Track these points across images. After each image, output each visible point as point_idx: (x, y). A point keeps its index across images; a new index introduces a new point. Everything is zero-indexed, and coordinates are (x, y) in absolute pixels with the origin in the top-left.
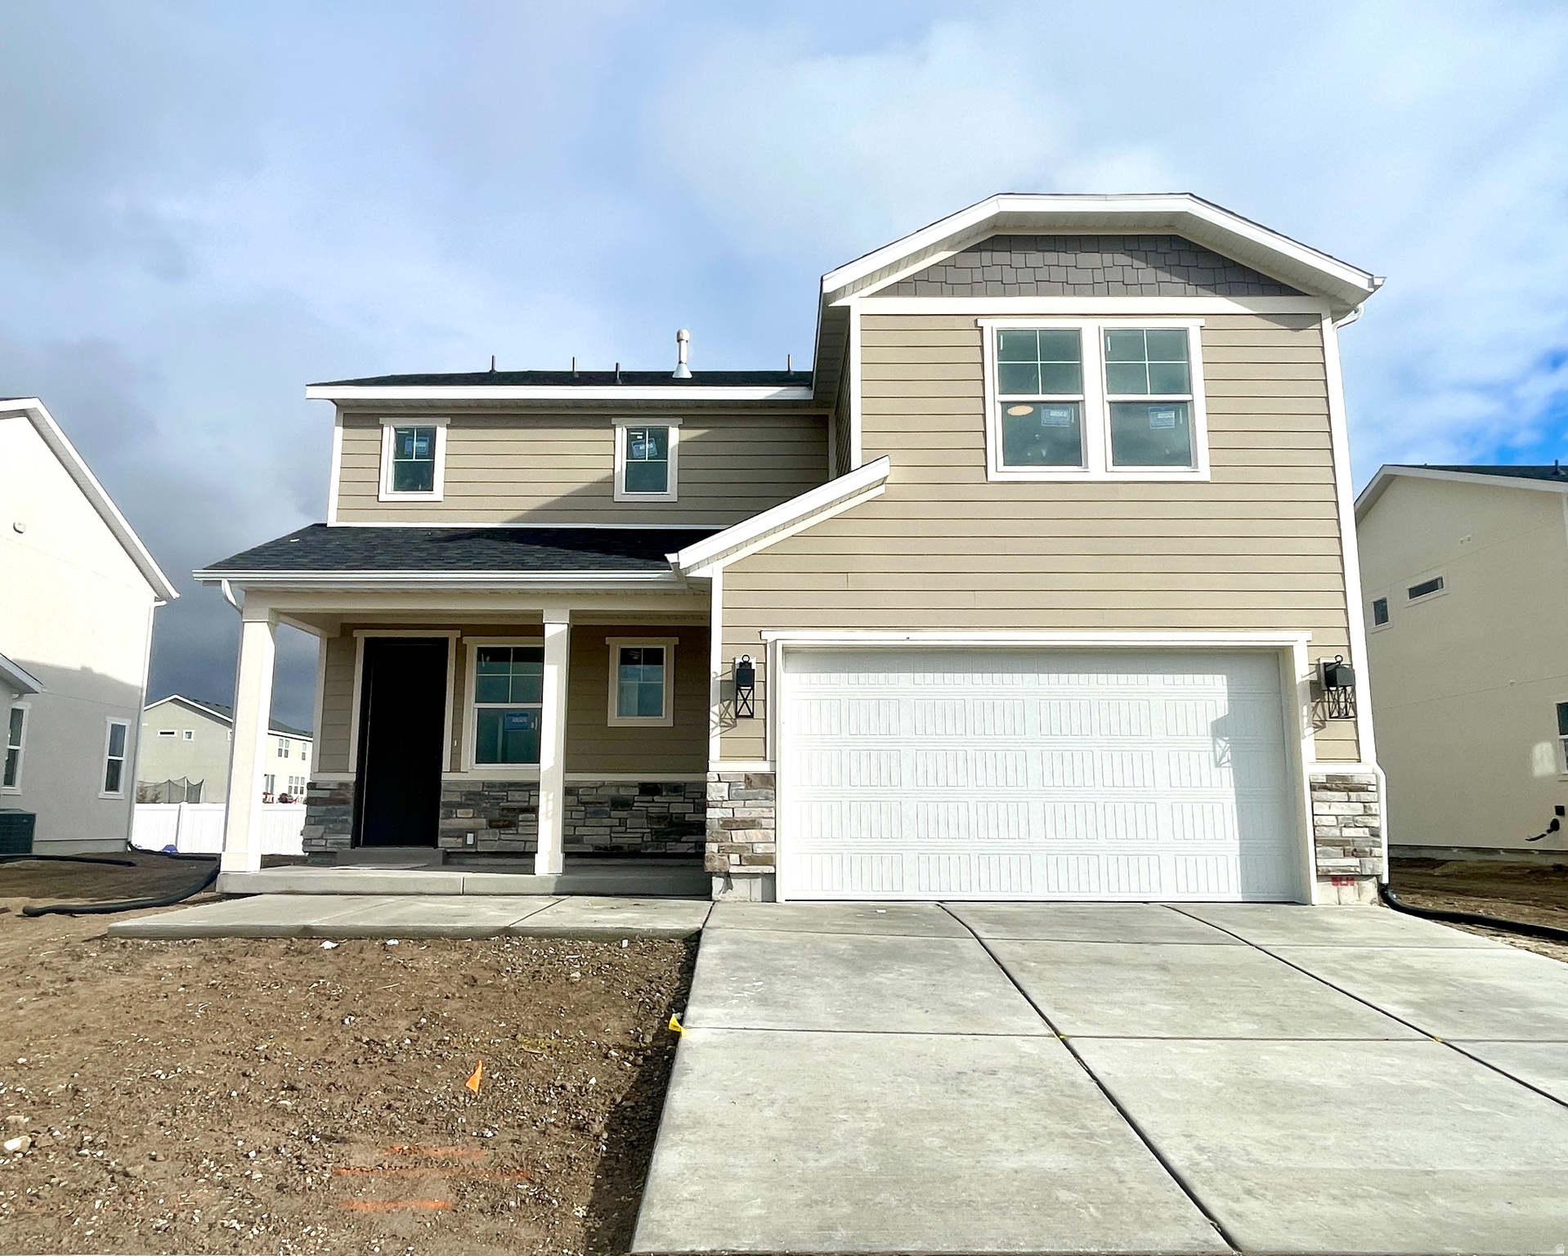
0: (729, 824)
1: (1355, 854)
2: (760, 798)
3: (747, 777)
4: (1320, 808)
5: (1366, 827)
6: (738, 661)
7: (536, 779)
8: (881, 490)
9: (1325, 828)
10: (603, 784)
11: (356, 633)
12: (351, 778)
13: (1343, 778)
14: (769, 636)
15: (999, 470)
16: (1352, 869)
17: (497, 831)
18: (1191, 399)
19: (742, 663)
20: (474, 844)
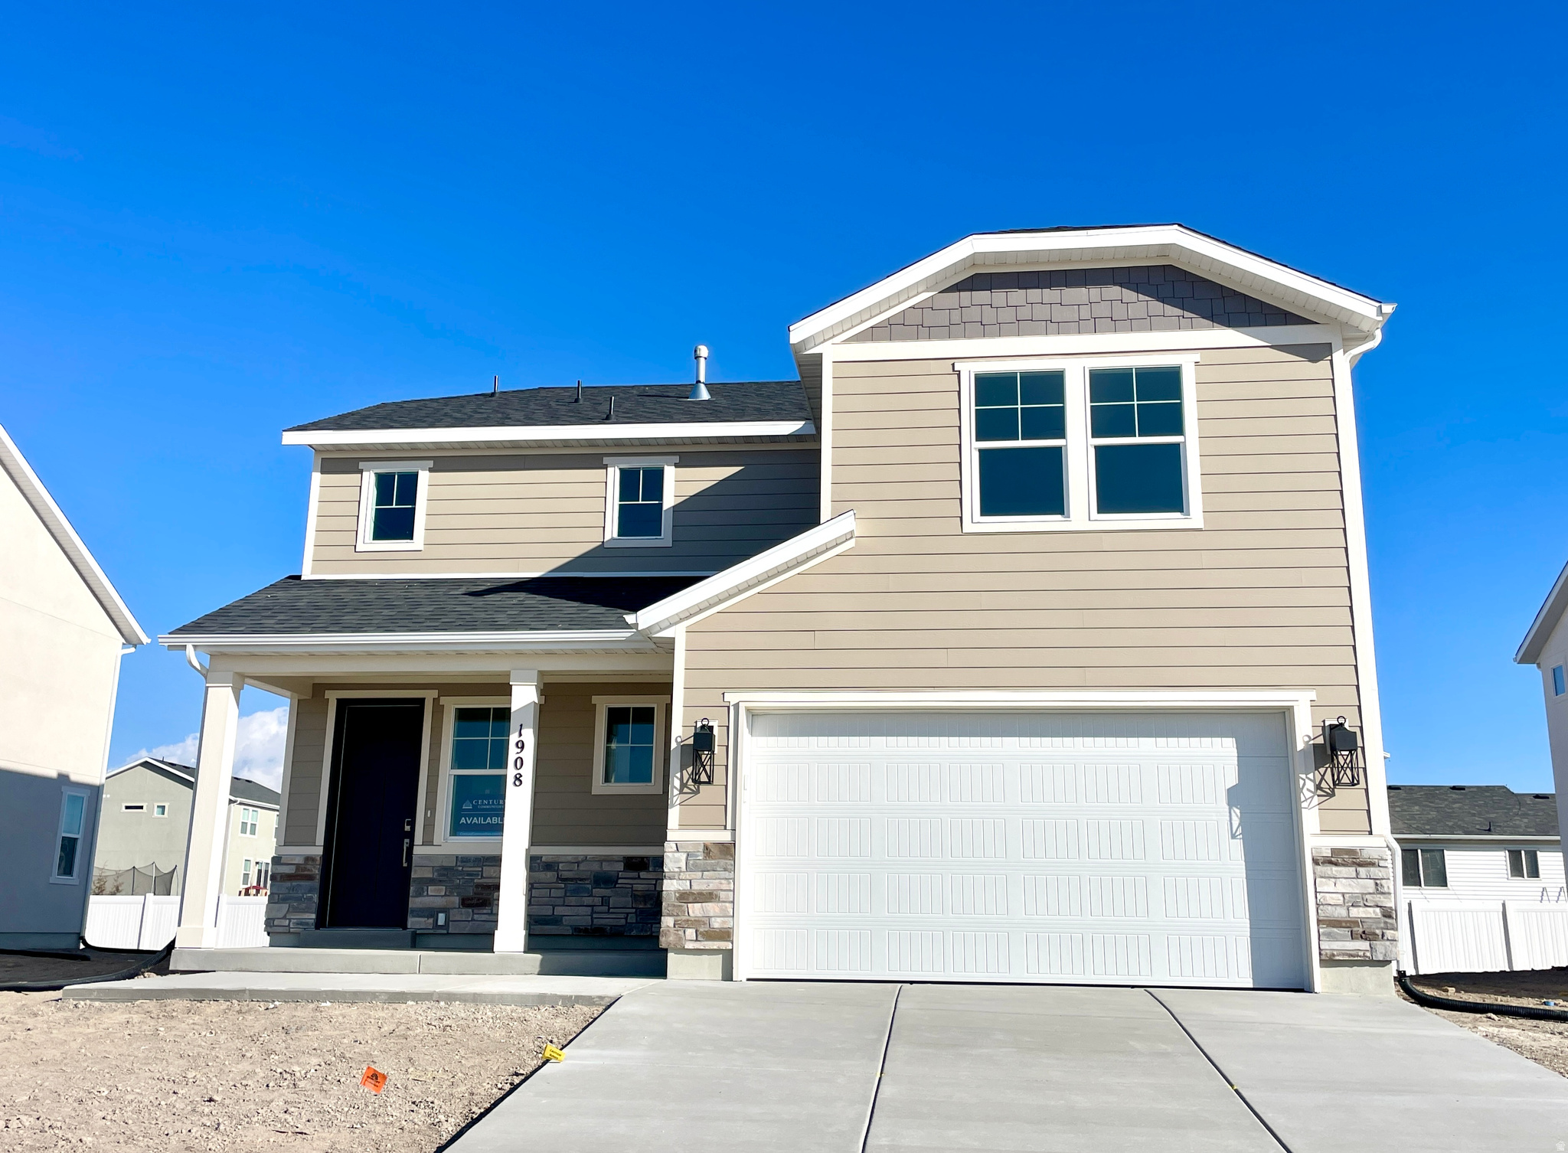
0: (685, 897)
1: (1365, 936)
2: (718, 869)
3: (706, 847)
4: (1326, 886)
5: (1378, 906)
6: (699, 725)
8: (851, 543)
9: (1330, 907)
10: (585, 858)
11: (328, 694)
12: (318, 851)
13: (1351, 852)
14: (732, 698)
15: (975, 521)
16: (1361, 953)
17: (470, 910)
18: (1183, 441)
19: (703, 726)
20: (446, 926)
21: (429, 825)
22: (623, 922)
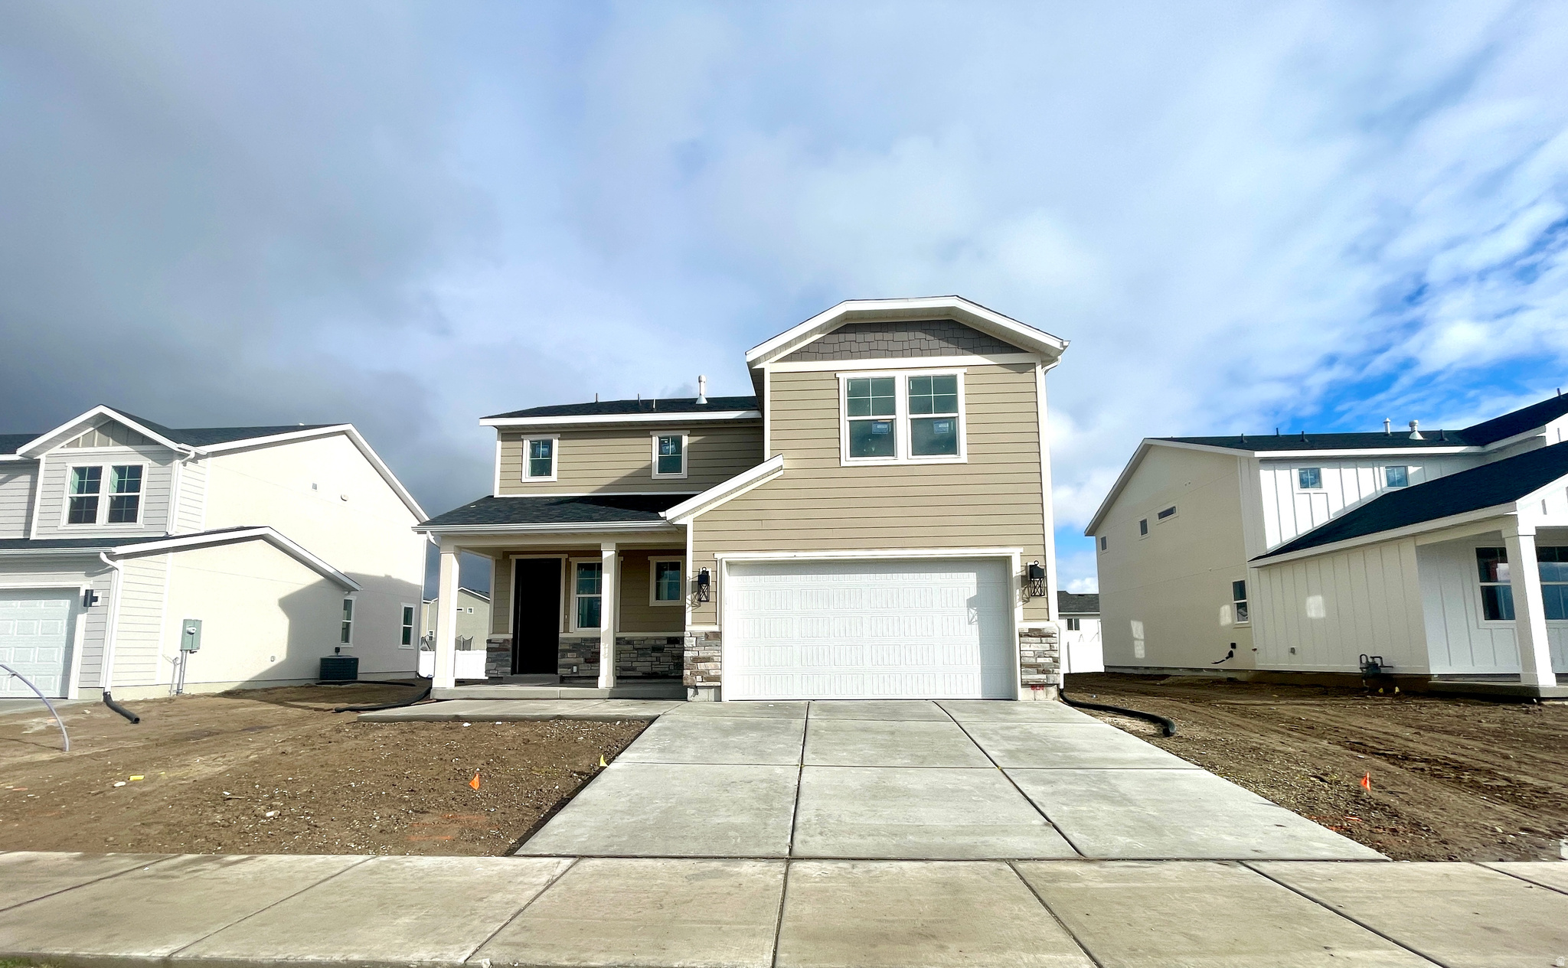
0: (696, 660)
1: (1044, 672)
2: (713, 644)
3: (706, 634)
4: (1025, 647)
5: (1051, 656)
6: (701, 570)
7: (597, 636)
8: (781, 473)
9: (1026, 657)
10: (647, 638)
11: (511, 557)
12: (511, 637)
13: (1038, 629)
14: (718, 556)
15: (848, 460)
16: (1043, 680)
17: (587, 664)
18: (958, 415)
19: (703, 571)
20: (578, 672)
21: (567, 622)
22: (667, 669)
